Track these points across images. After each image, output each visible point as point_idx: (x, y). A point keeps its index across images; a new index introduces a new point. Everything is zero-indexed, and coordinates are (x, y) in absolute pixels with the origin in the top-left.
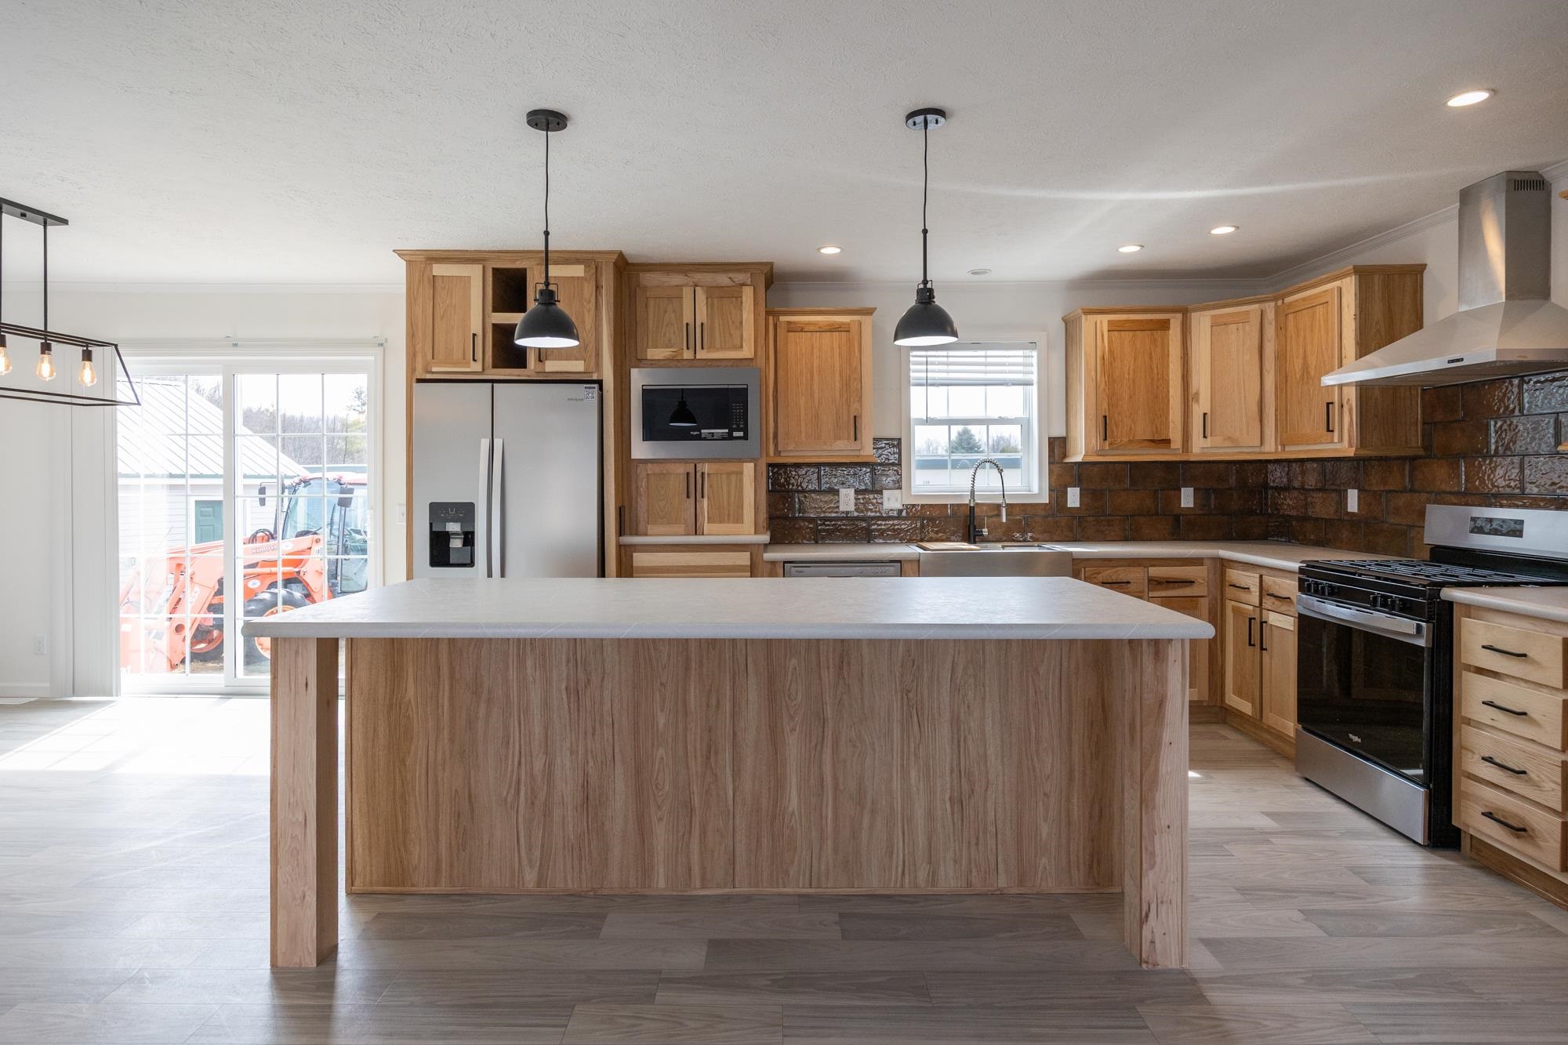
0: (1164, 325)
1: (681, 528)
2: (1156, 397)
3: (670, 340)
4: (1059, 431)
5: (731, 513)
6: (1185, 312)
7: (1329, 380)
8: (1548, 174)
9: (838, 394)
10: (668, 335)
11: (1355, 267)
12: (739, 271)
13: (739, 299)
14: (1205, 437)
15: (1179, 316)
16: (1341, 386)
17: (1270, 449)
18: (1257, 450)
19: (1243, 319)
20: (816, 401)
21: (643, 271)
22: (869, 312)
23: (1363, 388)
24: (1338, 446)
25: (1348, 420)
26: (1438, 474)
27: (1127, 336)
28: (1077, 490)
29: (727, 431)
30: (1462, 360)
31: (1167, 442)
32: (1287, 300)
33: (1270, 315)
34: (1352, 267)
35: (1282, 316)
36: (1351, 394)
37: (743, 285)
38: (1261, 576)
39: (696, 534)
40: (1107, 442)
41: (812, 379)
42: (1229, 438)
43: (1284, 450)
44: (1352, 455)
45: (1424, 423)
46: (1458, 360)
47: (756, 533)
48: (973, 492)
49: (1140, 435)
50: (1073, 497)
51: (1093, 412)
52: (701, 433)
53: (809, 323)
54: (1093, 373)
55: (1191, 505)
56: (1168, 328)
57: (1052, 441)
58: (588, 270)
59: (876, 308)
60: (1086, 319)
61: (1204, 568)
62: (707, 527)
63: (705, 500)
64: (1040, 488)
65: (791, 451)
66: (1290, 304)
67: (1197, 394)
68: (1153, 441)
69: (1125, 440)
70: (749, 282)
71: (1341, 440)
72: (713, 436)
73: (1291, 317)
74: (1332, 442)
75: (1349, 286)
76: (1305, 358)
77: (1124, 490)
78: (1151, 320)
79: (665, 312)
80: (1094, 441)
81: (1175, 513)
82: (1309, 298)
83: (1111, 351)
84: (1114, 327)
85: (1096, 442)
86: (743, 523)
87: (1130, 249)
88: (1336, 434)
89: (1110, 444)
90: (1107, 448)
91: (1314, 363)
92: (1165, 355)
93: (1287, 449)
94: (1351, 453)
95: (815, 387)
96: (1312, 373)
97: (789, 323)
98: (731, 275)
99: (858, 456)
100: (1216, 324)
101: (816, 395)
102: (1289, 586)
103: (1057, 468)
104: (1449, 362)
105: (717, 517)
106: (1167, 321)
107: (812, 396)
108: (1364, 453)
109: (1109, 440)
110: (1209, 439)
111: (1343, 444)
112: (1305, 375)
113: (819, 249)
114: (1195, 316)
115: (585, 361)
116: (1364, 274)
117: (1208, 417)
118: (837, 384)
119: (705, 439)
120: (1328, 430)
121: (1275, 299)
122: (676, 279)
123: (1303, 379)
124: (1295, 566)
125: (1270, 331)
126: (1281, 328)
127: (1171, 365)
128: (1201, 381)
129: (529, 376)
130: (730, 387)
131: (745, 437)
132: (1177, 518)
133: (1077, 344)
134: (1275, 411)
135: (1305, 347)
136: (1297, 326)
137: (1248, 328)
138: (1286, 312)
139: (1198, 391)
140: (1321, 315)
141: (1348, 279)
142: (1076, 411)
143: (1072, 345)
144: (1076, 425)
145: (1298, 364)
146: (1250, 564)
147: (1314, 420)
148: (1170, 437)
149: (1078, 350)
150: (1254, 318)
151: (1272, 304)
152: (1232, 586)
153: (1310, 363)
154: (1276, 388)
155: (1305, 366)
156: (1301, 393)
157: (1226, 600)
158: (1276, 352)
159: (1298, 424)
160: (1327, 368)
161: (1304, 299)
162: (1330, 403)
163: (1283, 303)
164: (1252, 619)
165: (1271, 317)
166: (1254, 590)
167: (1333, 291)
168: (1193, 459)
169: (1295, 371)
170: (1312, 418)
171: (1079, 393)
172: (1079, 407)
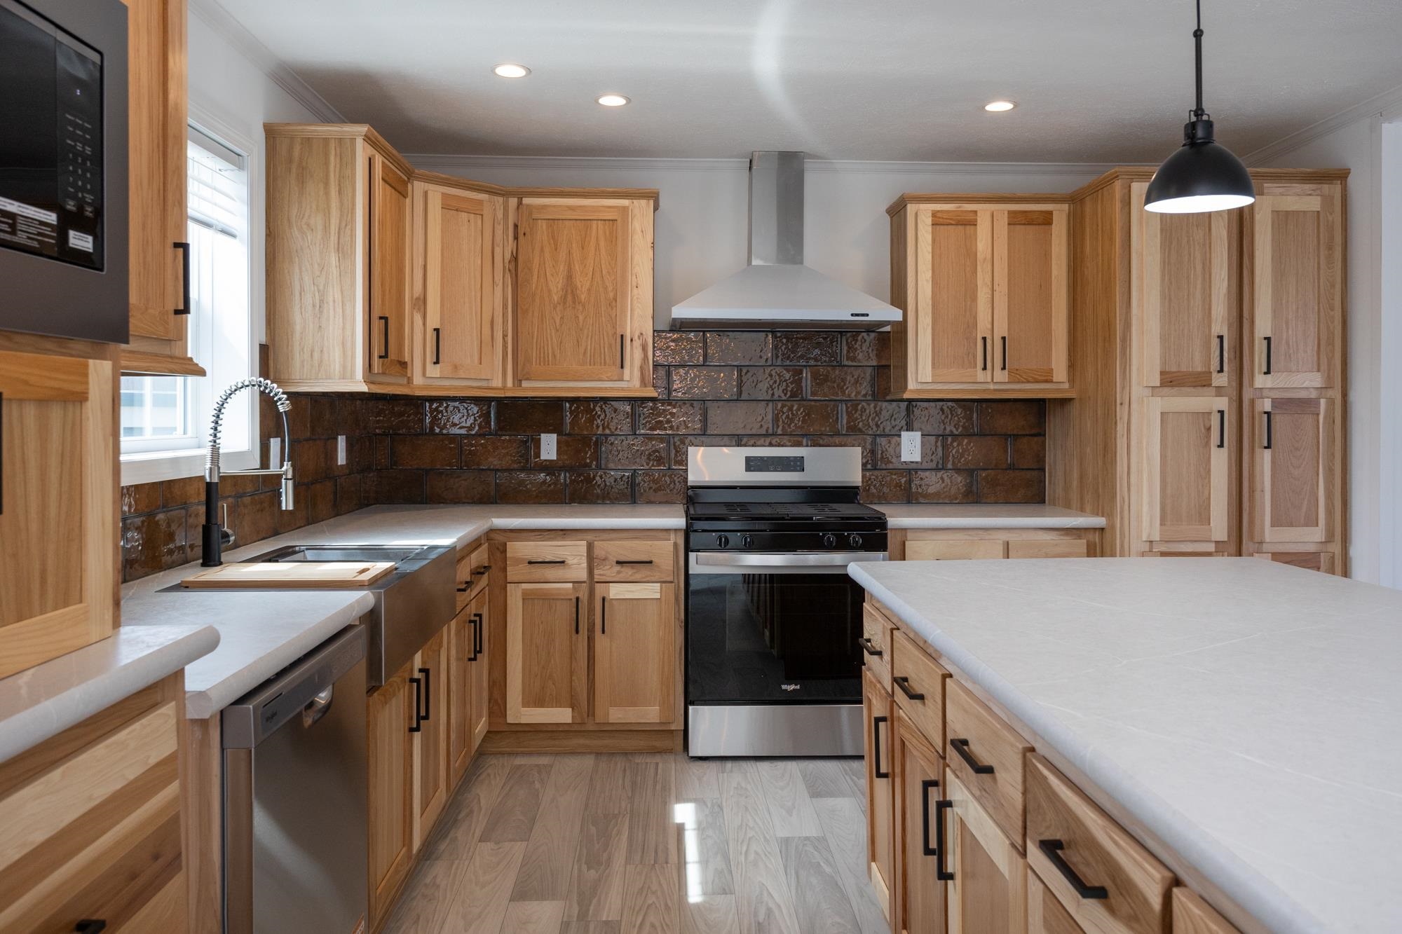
0: (405, 190)
2: (400, 296)
4: (261, 333)
5: (51, 565)
14: (436, 362)
15: (409, 181)
24: (625, 385)
25: (641, 357)
28: (279, 441)
29: (52, 218)
30: (867, 315)
31: (405, 366)
33: (499, 213)
35: (525, 219)
36: (646, 328)
38: (584, 543)
40: (381, 362)
42: (463, 366)
43: (521, 386)
46: (863, 315)
50: (275, 456)
51: (367, 308)
54: (367, 242)
55: (342, 462)
56: (406, 196)
57: (261, 351)
60: (363, 150)
64: (254, 450)
66: (534, 208)
68: (401, 364)
71: (631, 378)
73: (543, 223)
74: (620, 380)
75: (645, 210)
76: (569, 277)
78: (400, 177)
81: (334, 476)
82: (580, 208)
83: (382, 212)
84: (384, 174)
85: (373, 361)
86: (82, 600)
87: (510, 71)
88: (627, 370)
89: (382, 365)
90: (380, 370)
91: (587, 286)
92: (403, 235)
93: (525, 384)
94: (646, 392)
100: (449, 206)
104: (852, 315)
106: (406, 185)
110: (439, 366)
111: (633, 382)
112: (569, 298)
114: (418, 186)
117: (439, 334)
120: (619, 368)
121: (508, 195)
123: (565, 303)
124: (669, 523)
126: (524, 233)
127: (406, 252)
128: (428, 282)
132: (336, 481)
133: (327, 184)
134: (505, 336)
135: (570, 264)
136: (553, 238)
137: (480, 222)
138: (535, 216)
139: (422, 297)
140: (601, 232)
141: (643, 202)
142: (322, 301)
143: (302, 181)
144: (320, 327)
145: (556, 285)
146: (562, 530)
147: (585, 353)
148: (407, 359)
149: (327, 193)
150: (487, 211)
151: (501, 199)
152: (530, 563)
153: (579, 285)
154: (505, 306)
155: (570, 288)
156: (562, 318)
157: (508, 585)
158: (507, 261)
159: (554, 356)
160: (611, 295)
161: (571, 208)
162: (622, 336)
163: (520, 203)
164: (577, 599)
165: (500, 215)
166: (575, 561)
167: (624, 210)
168: (418, 393)
169: (549, 291)
170: (582, 350)
171: (334, 271)
172: (338, 296)
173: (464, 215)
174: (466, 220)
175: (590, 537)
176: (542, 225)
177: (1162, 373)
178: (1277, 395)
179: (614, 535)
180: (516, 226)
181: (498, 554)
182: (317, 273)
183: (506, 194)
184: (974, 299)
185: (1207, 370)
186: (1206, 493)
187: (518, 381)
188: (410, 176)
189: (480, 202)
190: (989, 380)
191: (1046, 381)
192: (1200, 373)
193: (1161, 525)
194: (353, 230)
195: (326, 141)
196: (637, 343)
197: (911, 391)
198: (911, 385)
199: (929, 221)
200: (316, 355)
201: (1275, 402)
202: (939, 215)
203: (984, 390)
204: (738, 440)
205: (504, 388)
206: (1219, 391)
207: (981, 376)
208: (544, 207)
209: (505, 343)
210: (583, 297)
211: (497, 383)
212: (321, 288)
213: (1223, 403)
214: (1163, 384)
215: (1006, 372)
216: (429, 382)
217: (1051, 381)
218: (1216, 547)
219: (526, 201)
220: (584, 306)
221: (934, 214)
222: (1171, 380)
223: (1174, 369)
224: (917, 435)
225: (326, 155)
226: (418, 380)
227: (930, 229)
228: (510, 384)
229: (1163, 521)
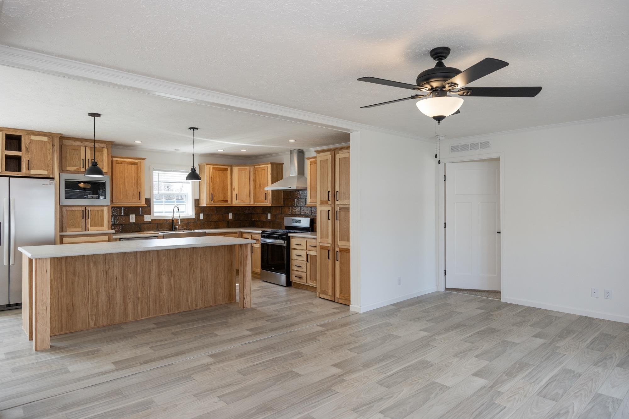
0: (226, 169)
1: (80, 229)
2: (225, 189)
3: (75, 164)
4: (198, 197)
5: (99, 223)
6: (231, 166)
7: (266, 189)
8: (304, 151)
9: (133, 184)
10: (74, 162)
11: (271, 163)
12: (102, 143)
13: (102, 152)
14: (236, 200)
15: (230, 167)
16: (268, 190)
17: (252, 204)
18: (249, 204)
19: (245, 170)
20: (126, 186)
21: (65, 139)
22: (143, 159)
23: (273, 191)
24: (267, 204)
25: (269, 198)
26: (286, 210)
27: (217, 172)
28: (203, 214)
29: (98, 196)
30: (291, 188)
31: (227, 201)
32: (256, 167)
33: (252, 170)
34: (270, 162)
35: (255, 170)
36: (270, 192)
37: (103, 148)
38: (252, 235)
39: (86, 231)
40: (212, 201)
41: (125, 179)
42: (242, 201)
44: (270, 206)
45: (284, 199)
47: (108, 230)
48: (173, 215)
49: (221, 199)
50: (201, 216)
51: (209, 192)
52: (88, 197)
53: (124, 161)
54: (209, 181)
55: (232, 218)
56: (227, 170)
57: (196, 200)
58: (49, 139)
59: (146, 158)
60: (207, 166)
61: (238, 234)
62: (90, 228)
63: (90, 220)
64: (192, 214)
65: (117, 202)
66: (257, 168)
67: (234, 188)
68: (224, 201)
69: (217, 200)
70: (105, 147)
71: (268, 202)
72: (92, 198)
73: (257, 171)
74: (266, 202)
75: (269, 166)
76: (260, 182)
77: (215, 214)
78: (223, 168)
79: (74, 154)
80: (209, 201)
81: (228, 220)
82: (261, 168)
83: (213, 176)
84: (214, 169)
85: (210, 201)
86: (103, 226)
87: (221, 151)
88: (267, 201)
89: (213, 202)
90: (212, 202)
91: (262, 183)
92: (227, 177)
94: (270, 205)
95: (126, 181)
96: (262, 185)
97: (117, 161)
98: (99, 144)
99: (140, 204)
100: (239, 170)
101: (126, 185)
102: (259, 237)
103: (197, 208)
104: (289, 188)
105: (94, 225)
106: (227, 169)
107: (125, 185)
108: (273, 205)
109: (213, 200)
110: (237, 201)
111: (268, 203)
113: (134, 141)
114: (234, 168)
115: (48, 171)
116: (273, 164)
117: (237, 195)
118: (133, 181)
119: (89, 199)
120: (265, 200)
121: (253, 166)
122: (78, 143)
123: (259, 187)
124: (260, 232)
125: (252, 174)
126: (254, 173)
127: (228, 180)
128: (235, 185)
129: (22, 175)
130: (99, 181)
131: (105, 198)
132: (228, 222)
134: (253, 194)
135: (260, 179)
136: (258, 174)
137: (246, 173)
140: (263, 172)
144: (203, 196)
145: (258, 183)
146: (249, 232)
150: (248, 170)
154: (253, 188)
155: (260, 184)
156: (259, 190)
158: (253, 179)
159: (259, 198)
160: (265, 185)
162: (265, 193)
167: (267, 167)
168: (234, 206)
169: (258, 185)
170: (262, 197)
173: (243, 171)
175: (252, 234)
177: (321, 201)
178: (341, 206)
186: (328, 231)
187: (255, 204)
189: (246, 168)
192: (327, 201)
194: (205, 180)
195: (203, 166)
196: (269, 195)
197: (308, 205)
198: (308, 203)
199: (309, 164)
201: (340, 209)
202: (312, 162)
206: (330, 205)
213: (330, 208)
216: (236, 204)
218: (330, 245)
222: (322, 203)
223: (323, 200)
229: (321, 238)
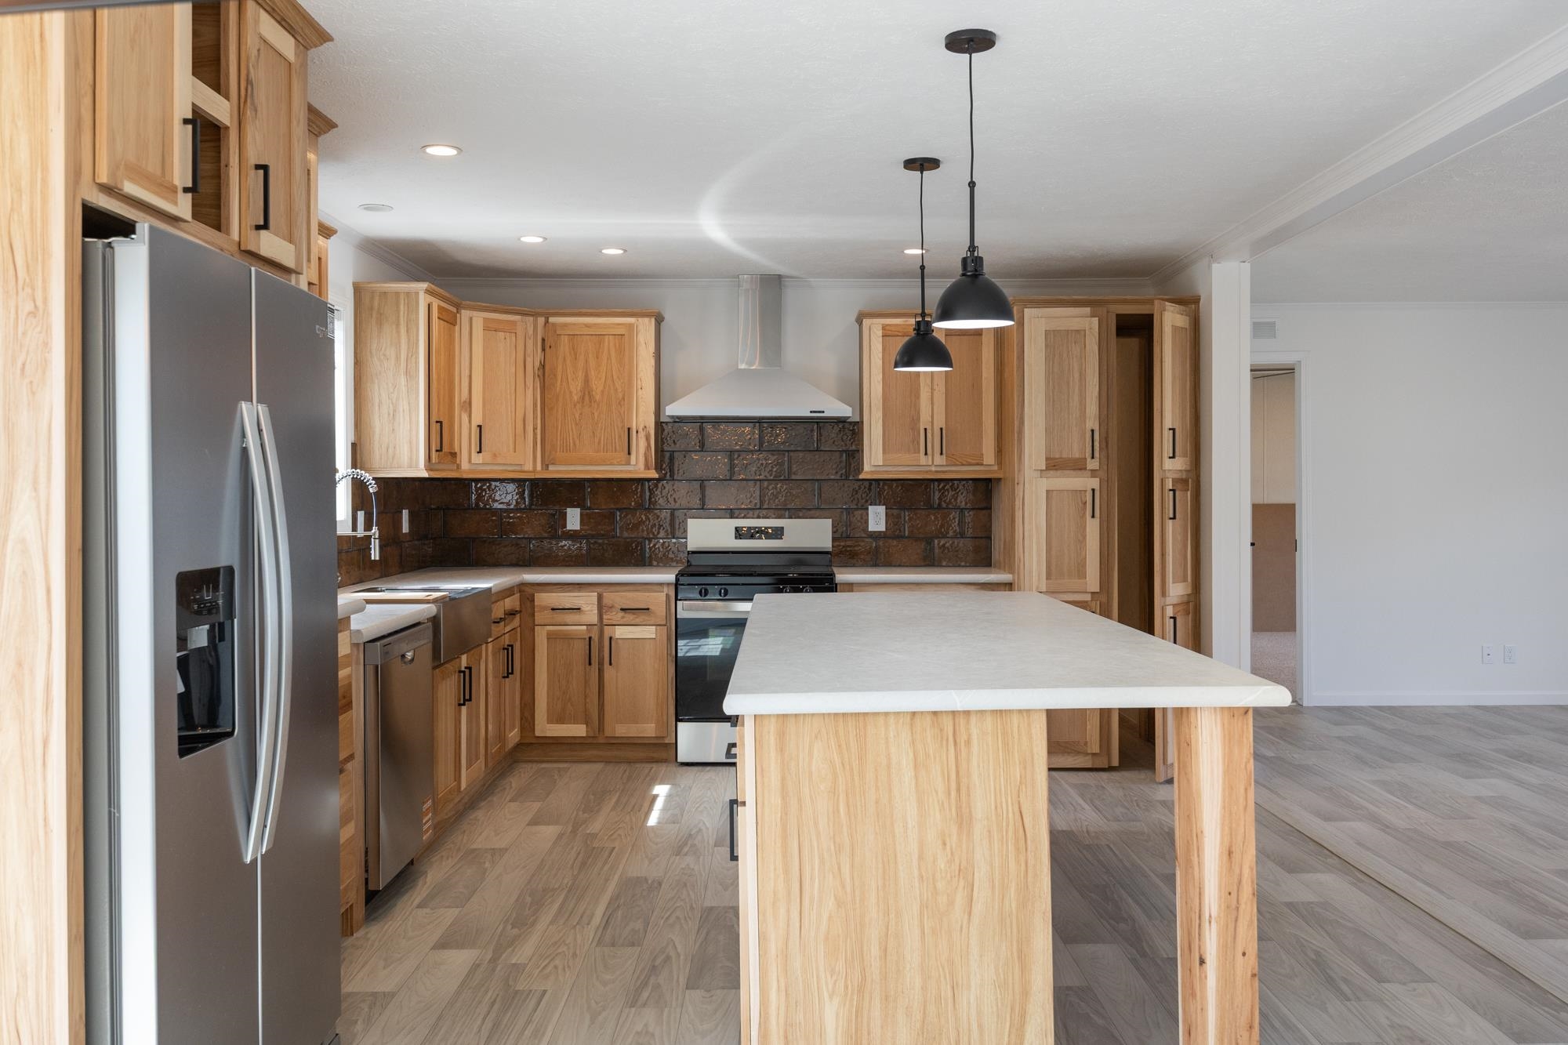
0: (454, 320)
2: (450, 402)
8: (788, 281)
11: (652, 310)
14: (479, 452)
15: (457, 311)
19: (510, 329)
25: (643, 445)
26: (679, 493)
27: (443, 326)
28: (363, 512)
30: (823, 412)
31: (455, 456)
32: (560, 321)
35: (550, 334)
36: (649, 422)
40: (438, 454)
43: (547, 469)
44: (641, 477)
45: (663, 451)
46: (819, 412)
51: (427, 415)
54: (428, 366)
56: (455, 324)
58: (297, 52)
60: (424, 300)
66: (559, 325)
67: (467, 402)
68: (451, 455)
71: (637, 462)
75: (647, 327)
76: (587, 380)
78: (451, 312)
82: (595, 326)
84: (439, 315)
85: (426, 454)
88: (633, 456)
90: (437, 461)
91: (601, 388)
92: (454, 355)
93: (551, 468)
100: (490, 327)
103: (355, 487)
104: (811, 412)
106: (455, 316)
108: (652, 473)
109: (442, 451)
110: (482, 454)
111: (638, 466)
112: (587, 398)
115: (295, 246)
117: (482, 429)
120: (627, 455)
121: (544, 316)
123: (583, 403)
124: (663, 578)
125: (530, 346)
126: (550, 346)
127: (456, 367)
129: (234, 256)
132: (401, 545)
133: (398, 325)
134: (535, 429)
135: (587, 372)
136: (573, 349)
137: (514, 338)
138: (558, 333)
139: (468, 400)
140: (612, 344)
141: (646, 320)
142: (395, 411)
143: (380, 324)
144: (393, 430)
145: (576, 387)
146: (578, 584)
147: (599, 443)
148: (457, 450)
149: (398, 332)
150: (520, 330)
151: (531, 319)
152: (553, 609)
153: (594, 387)
154: (535, 405)
155: (587, 392)
156: (581, 414)
157: (536, 627)
158: (536, 369)
159: (575, 444)
160: (620, 395)
161: (587, 326)
162: (629, 429)
163: (547, 322)
164: (590, 638)
165: (531, 331)
166: (587, 609)
167: (631, 326)
168: (465, 476)
169: (571, 392)
170: (597, 440)
171: (404, 389)
172: (406, 407)
173: (501, 335)
174: (503, 337)
175: (600, 590)
176: (565, 340)
177: (1047, 459)
178: (1173, 476)
179: (618, 588)
180: (543, 340)
181: (528, 604)
182: (392, 390)
183: (535, 315)
184: (918, 397)
185: (1083, 457)
186: (1084, 553)
187: (546, 466)
188: (458, 307)
189: (514, 323)
190: (931, 464)
191: (978, 464)
192: (1078, 459)
193: (1047, 579)
194: (417, 358)
195: (397, 294)
196: (642, 434)
197: (866, 472)
198: (867, 468)
199: (880, 333)
200: (390, 451)
201: (1174, 481)
202: (888, 328)
203: (927, 472)
204: (732, 514)
205: (534, 471)
206: (1094, 473)
207: (923, 460)
208: (565, 325)
209: (535, 434)
210: (598, 397)
211: (529, 467)
212: (394, 401)
213: (1095, 483)
214: (1048, 468)
215: (944, 456)
216: (474, 467)
217: (982, 465)
218: (1092, 597)
219: (552, 320)
220: (598, 405)
221: (884, 328)
222: (1054, 465)
223: (1057, 456)
224: (882, 509)
225: (398, 305)
226: (465, 466)
227: (881, 339)
228: (539, 467)
229: (1049, 576)
